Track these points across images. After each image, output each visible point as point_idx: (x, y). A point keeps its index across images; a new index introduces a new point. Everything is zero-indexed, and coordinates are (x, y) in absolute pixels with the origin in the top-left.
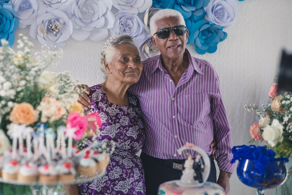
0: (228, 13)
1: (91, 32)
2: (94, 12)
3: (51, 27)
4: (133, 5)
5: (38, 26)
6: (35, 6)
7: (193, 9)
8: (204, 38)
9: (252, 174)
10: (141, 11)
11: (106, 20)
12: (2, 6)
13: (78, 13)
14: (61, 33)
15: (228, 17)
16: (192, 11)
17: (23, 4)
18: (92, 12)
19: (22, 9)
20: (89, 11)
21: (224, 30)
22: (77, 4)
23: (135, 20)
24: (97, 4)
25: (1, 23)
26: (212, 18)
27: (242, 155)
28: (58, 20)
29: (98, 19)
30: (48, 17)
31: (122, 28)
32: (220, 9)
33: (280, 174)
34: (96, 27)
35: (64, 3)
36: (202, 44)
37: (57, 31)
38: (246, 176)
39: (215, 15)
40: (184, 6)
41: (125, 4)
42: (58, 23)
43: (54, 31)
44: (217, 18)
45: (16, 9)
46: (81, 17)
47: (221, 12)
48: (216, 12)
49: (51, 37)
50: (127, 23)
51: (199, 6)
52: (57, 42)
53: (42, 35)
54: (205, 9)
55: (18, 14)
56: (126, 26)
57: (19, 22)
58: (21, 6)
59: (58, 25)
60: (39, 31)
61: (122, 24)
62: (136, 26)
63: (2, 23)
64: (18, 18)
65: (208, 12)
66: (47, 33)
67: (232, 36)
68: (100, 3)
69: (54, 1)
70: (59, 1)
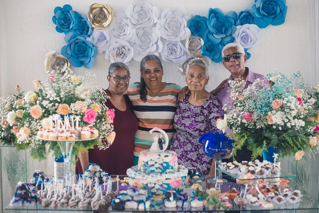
0: (251, 38)
2: (150, 40)
3: (119, 53)
4: (178, 35)
5: (110, 52)
6: (108, 38)
7: (224, 36)
10: (183, 39)
11: (157, 47)
12: (86, 39)
13: (138, 42)
14: (126, 56)
15: (251, 41)
16: (222, 38)
17: (101, 37)
18: (148, 41)
19: (100, 40)
21: (249, 51)
22: (137, 35)
23: (178, 46)
24: (151, 36)
25: (86, 50)
28: (124, 47)
29: (153, 45)
30: (117, 45)
31: (170, 52)
32: (245, 35)
34: (151, 52)
35: (128, 36)
37: (123, 55)
39: (242, 40)
40: (216, 34)
42: (124, 49)
43: (121, 55)
45: (96, 40)
46: (141, 45)
47: (246, 37)
48: (242, 38)
49: (119, 59)
50: (173, 48)
51: (228, 34)
53: (113, 58)
54: (233, 35)
55: (97, 44)
56: (173, 50)
57: (98, 50)
58: (99, 38)
60: (111, 56)
62: (179, 50)
64: (97, 47)
65: (235, 38)
66: (116, 56)
67: (257, 55)
68: (153, 34)
69: (121, 34)
70: (125, 34)
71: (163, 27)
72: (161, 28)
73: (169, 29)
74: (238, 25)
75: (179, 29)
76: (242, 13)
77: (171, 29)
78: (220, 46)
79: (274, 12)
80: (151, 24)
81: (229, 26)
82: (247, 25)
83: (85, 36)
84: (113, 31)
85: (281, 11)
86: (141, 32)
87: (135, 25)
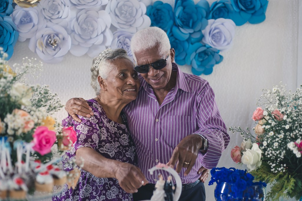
0: (225, 37)
1: (90, 48)
2: (94, 29)
3: (50, 42)
4: (132, 24)
5: (38, 40)
6: (35, 20)
7: (191, 31)
8: (201, 60)
9: (229, 197)
11: (105, 37)
12: (3, 19)
13: (78, 30)
14: (60, 47)
15: (225, 41)
16: (190, 33)
17: (25, 17)
18: (91, 29)
19: (23, 22)
20: (89, 28)
21: (220, 53)
22: (77, 20)
24: (96, 22)
26: (209, 41)
27: (220, 177)
28: (57, 35)
29: (97, 36)
30: (46, 32)
31: (120, 46)
32: (218, 33)
33: (257, 199)
34: (95, 44)
35: (64, 19)
36: (199, 66)
37: (56, 45)
38: (223, 199)
39: (213, 38)
40: (182, 27)
41: (124, 23)
42: (58, 38)
43: (53, 45)
44: (215, 41)
45: (17, 22)
46: (80, 33)
47: (218, 35)
48: (213, 35)
49: (50, 51)
50: (125, 42)
51: (197, 29)
52: (55, 56)
53: (41, 49)
54: (203, 31)
55: (18, 28)
56: (125, 44)
57: (19, 36)
58: (22, 20)
59: (57, 39)
60: (38, 45)
61: (120, 43)
63: (3, 35)
64: (18, 31)
65: (205, 36)
66: (46, 47)
67: (228, 59)
68: (99, 20)
69: (54, 17)
70: (60, 17)
71: (113, 12)
72: (111, 13)
73: (121, 16)
74: (210, 19)
75: (134, 17)
76: (216, 4)
77: (123, 15)
78: (186, 44)
79: (252, 6)
80: (98, 6)
81: (198, 19)
82: (221, 20)
83: (3, 14)
84: (43, 10)
85: (261, 6)
86: (83, 16)
87: (75, 5)
